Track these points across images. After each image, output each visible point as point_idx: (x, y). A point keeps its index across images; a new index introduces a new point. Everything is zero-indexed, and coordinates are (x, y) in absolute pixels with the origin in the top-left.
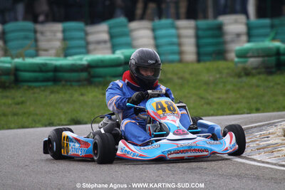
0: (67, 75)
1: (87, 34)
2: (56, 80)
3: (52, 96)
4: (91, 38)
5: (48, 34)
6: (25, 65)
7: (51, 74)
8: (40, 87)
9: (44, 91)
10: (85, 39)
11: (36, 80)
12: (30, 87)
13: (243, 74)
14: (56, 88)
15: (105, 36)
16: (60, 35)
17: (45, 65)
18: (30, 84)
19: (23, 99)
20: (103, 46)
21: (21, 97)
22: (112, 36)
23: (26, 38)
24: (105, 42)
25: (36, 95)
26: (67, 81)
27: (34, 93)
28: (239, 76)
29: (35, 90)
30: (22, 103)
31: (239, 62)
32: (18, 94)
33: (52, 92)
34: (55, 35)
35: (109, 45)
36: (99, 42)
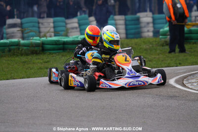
0: (70, 46)
1: (66, 24)
2: (64, 49)
3: (63, 58)
4: (69, 26)
5: (46, 24)
6: (48, 41)
7: (61, 46)
8: (55, 53)
9: (58, 55)
10: (66, 27)
11: (54, 49)
12: (50, 53)
13: (165, 44)
14: (64, 54)
15: (76, 25)
16: (52, 25)
17: (58, 41)
18: (50, 51)
19: (48, 60)
20: (75, 30)
21: (47, 59)
22: (80, 25)
23: (34, 26)
24: (76, 28)
25: (54, 58)
26: (70, 49)
27: (53, 56)
28: (163, 46)
29: (54, 55)
30: (48, 62)
31: (162, 38)
32: (45, 57)
33: (63, 56)
34: (49, 25)
35: (78, 30)
36: (73, 28)
